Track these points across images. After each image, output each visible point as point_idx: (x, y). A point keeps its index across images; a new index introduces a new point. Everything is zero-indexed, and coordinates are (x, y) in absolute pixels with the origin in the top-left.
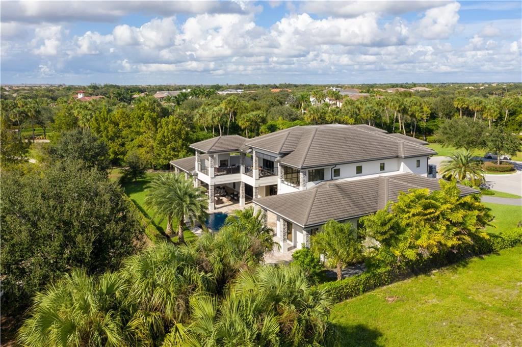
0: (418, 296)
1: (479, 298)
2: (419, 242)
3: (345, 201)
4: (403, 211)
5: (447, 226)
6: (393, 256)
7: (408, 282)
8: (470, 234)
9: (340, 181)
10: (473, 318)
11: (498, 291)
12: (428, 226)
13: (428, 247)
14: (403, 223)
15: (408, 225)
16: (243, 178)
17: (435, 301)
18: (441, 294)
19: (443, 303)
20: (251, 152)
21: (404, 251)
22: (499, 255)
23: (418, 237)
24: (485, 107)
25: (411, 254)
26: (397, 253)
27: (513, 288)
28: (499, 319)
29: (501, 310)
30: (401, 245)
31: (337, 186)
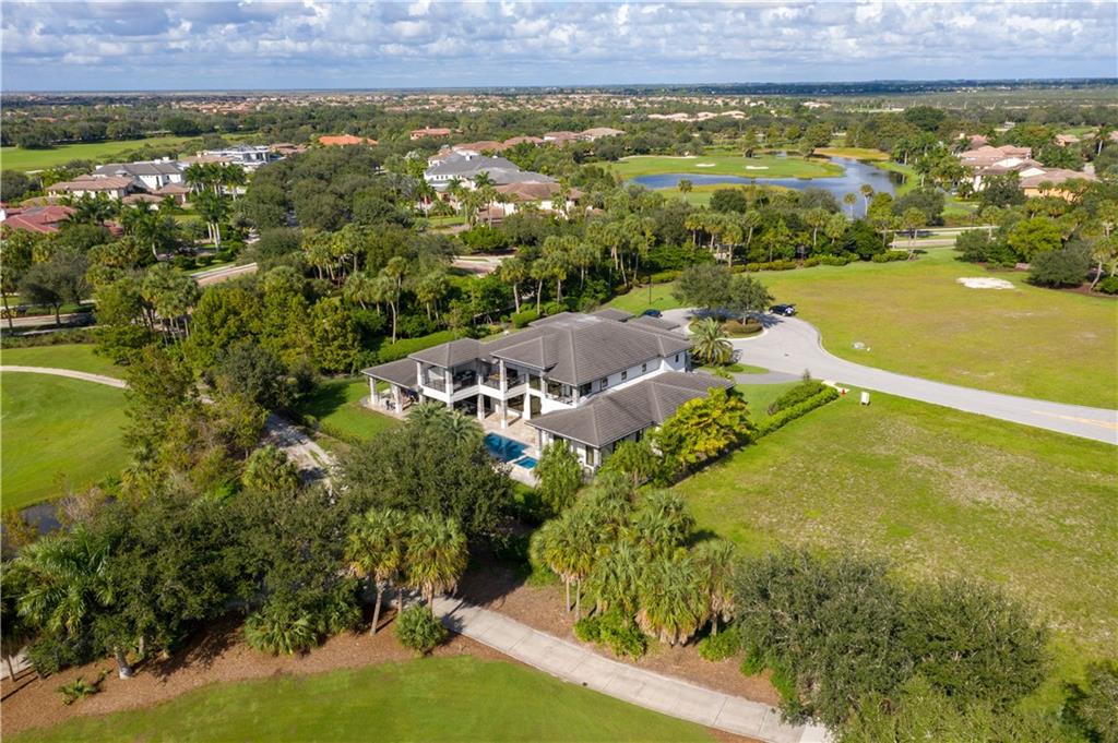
0: (700, 491)
1: (744, 485)
2: (696, 448)
3: (623, 415)
4: (682, 422)
5: (718, 430)
6: (677, 461)
7: (687, 480)
8: (735, 433)
9: (610, 391)
10: (741, 500)
11: (756, 477)
12: (704, 434)
13: (706, 452)
14: (684, 433)
15: (688, 434)
16: (482, 389)
17: (712, 493)
18: (716, 487)
19: (717, 494)
20: (498, 362)
21: (686, 456)
22: (756, 444)
23: (695, 443)
24: (725, 228)
25: (692, 458)
26: (682, 459)
27: (767, 474)
28: (759, 499)
29: (760, 492)
30: (683, 451)
31: (610, 398)
